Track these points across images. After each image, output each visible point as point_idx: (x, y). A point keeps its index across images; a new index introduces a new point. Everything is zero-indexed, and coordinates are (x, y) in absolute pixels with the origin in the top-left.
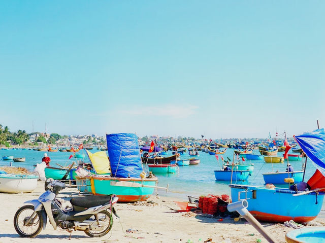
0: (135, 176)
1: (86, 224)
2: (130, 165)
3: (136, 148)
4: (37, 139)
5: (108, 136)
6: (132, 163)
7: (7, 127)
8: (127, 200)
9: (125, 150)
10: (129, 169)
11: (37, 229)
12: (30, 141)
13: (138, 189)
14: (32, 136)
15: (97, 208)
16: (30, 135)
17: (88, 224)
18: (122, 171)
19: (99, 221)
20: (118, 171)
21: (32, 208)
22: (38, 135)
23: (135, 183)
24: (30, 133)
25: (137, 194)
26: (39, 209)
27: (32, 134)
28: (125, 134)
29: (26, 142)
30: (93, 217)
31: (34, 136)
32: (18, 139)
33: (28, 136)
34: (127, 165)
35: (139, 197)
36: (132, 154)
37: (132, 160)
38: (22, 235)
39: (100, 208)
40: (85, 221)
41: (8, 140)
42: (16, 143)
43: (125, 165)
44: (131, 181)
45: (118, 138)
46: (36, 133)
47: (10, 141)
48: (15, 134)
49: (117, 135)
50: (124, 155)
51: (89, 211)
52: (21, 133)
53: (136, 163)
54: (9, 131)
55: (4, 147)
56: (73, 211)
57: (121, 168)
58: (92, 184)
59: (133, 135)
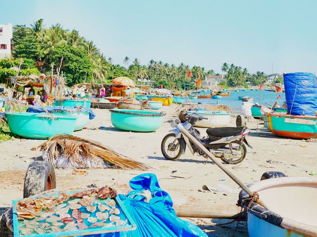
0: (311, 114)
1: (220, 151)
2: (305, 103)
3: (313, 87)
4: (276, 80)
5: (285, 75)
6: (307, 101)
7: (245, 69)
8: (302, 137)
9: (301, 89)
10: (304, 107)
11: (178, 153)
12: (268, 82)
13: (312, 126)
14: (271, 77)
15: (229, 138)
16: (269, 76)
17: (222, 152)
18: (297, 109)
19: (233, 150)
20: (293, 108)
21: (173, 135)
22: (277, 77)
23: (309, 120)
24: (269, 75)
25: (312, 131)
26: (179, 136)
27: (271, 76)
28: (302, 73)
29: (265, 84)
30: (227, 146)
31: (272, 78)
32: (257, 81)
33: (266, 77)
34: (303, 103)
35: (314, 134)
36: (308, 93)
37: (308, 99)
38: (167, 158)
39: (232, 138)
40: (219, 149)
41: (247, 81)
42: (254, 84)
43: (301, 103)
44: (305, 118)
45: (294, 77)
46: (275, 75)
47: (249, 82)
48: (254, 75)
49: (293, 74)
50: (299, 94)
51: (222, 140)
52: (260, 75)
53: (312, 102)
54: (248, 72)
55: (243, 88)
56: (209, 140)
57: (296, 106)
58: (270, 120)
59: (310, 74)
